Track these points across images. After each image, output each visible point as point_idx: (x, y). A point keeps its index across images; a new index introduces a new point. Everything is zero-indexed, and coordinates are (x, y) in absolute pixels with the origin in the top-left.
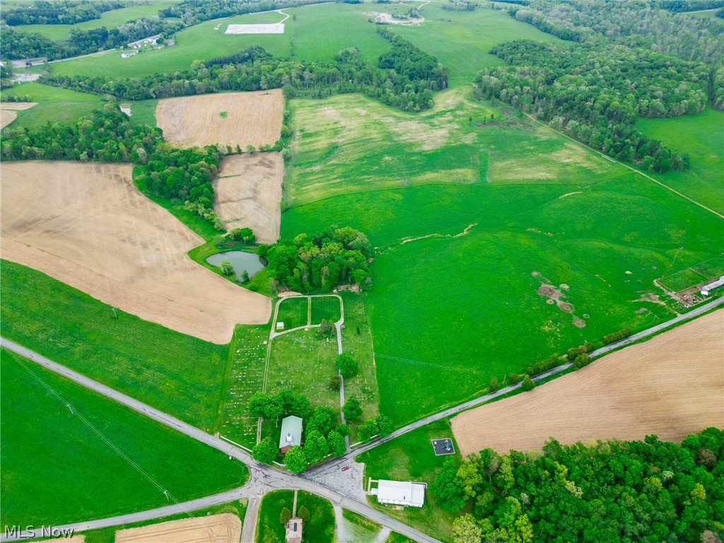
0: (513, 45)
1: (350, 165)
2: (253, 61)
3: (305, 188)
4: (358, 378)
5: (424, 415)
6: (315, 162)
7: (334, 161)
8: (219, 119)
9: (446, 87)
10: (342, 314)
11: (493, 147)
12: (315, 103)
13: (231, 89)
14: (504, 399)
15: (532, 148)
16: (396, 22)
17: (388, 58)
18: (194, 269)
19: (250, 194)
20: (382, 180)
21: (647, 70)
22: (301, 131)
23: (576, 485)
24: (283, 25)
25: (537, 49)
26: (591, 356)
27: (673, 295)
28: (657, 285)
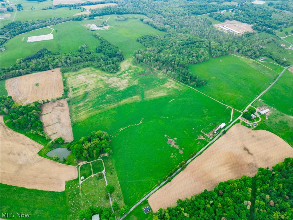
0: (144, 38)
1: (94, 101)
2: (43, 56)
3: (79, 114)
4: (115, 192)
5: (139, 200)
6: (80, 101)
7: (87, 100)
8: (36, 87)
9: (124, 59)
10: (104, 167)
11: (144, 85)
12: (74, 74)
13: (37, 71)
14: (163, 187)
15: (157, 83)
16: (99, 28)
17: (99, 49)
18: (42, 160)
19: (57, 120)
20: (108, 106)
21: (190, 44)
22: (72, 87)
23: (187, 213)
24: (52, 34)
25: (153, 38)
26: (186, 164)
27: (207, 135)
28: (202, 132)
